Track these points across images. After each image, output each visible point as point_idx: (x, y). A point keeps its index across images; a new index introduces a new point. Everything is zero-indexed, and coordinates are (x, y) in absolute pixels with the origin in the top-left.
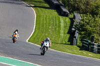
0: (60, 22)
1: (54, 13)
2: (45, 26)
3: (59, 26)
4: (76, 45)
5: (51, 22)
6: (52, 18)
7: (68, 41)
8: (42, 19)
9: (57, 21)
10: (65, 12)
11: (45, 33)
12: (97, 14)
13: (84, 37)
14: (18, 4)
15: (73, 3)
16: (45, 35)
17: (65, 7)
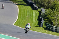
0: (33, 14)
1: (29, 8)
3: (32, 16)
4: (42, 27)
6: (28, 11)
7: (38, 25)
8: (22, 12)
9: (31, 13)
10: (36, 8)
11: (24, 20)
12: (54, 9)
13: (47, 23)
14: (8, 2)
15: (40, 2)
16: (24, 21)
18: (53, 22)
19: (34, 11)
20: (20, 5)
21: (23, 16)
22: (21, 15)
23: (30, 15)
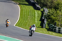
0: (35, 14)
1: (31, 8)
2: (26, 16)
3: (35, 16)
4: (45, 28)
5: (30, 14)
6: (30, 11)
7: (40, 26)
8: (24, 12)
9: (33, 13)
10: (38, 8)
11: (26, 20)
12: (58, 9)
13: (50, 23)
15: (43, 2)
16: (26, 22)
17: (38, 4)
18: (56, 23)
19: (36, 12)
20: (22, 5)
21: (24, 16)
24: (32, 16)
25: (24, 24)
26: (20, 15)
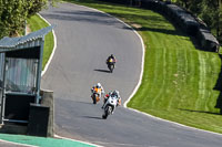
0: (199, 64)
1: (185, 43)
3: (197, 73)
5: (179, 64)
6: (181, 55)
8: (157, 57)
9: (192, 61)
10: (209, 42)
11: (165, 88)
16: (165, 92)
17: (209, 30)
19: (202, 56)
20: (150, 33)
22: (155, 71)
23: (186, 69)
24: (189, 71)
25: (158, 100)
26: (145, 70)
